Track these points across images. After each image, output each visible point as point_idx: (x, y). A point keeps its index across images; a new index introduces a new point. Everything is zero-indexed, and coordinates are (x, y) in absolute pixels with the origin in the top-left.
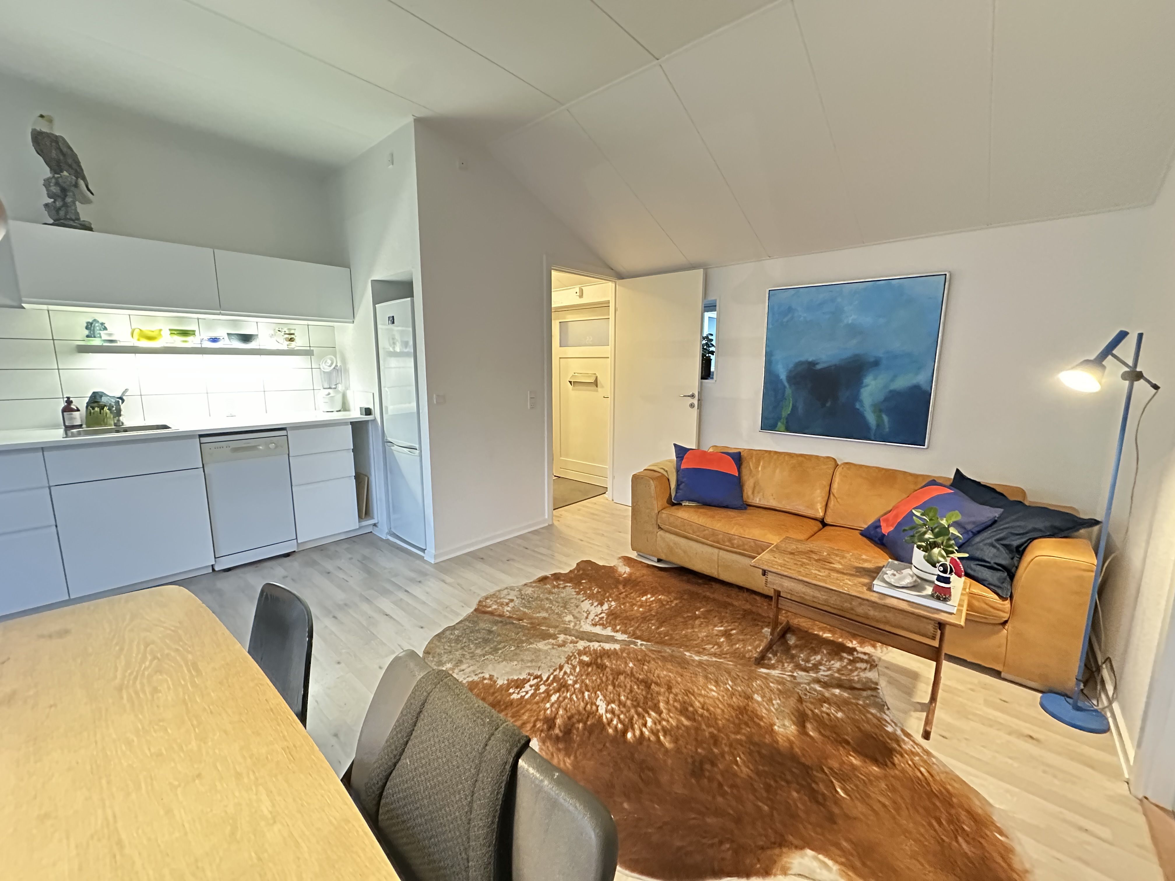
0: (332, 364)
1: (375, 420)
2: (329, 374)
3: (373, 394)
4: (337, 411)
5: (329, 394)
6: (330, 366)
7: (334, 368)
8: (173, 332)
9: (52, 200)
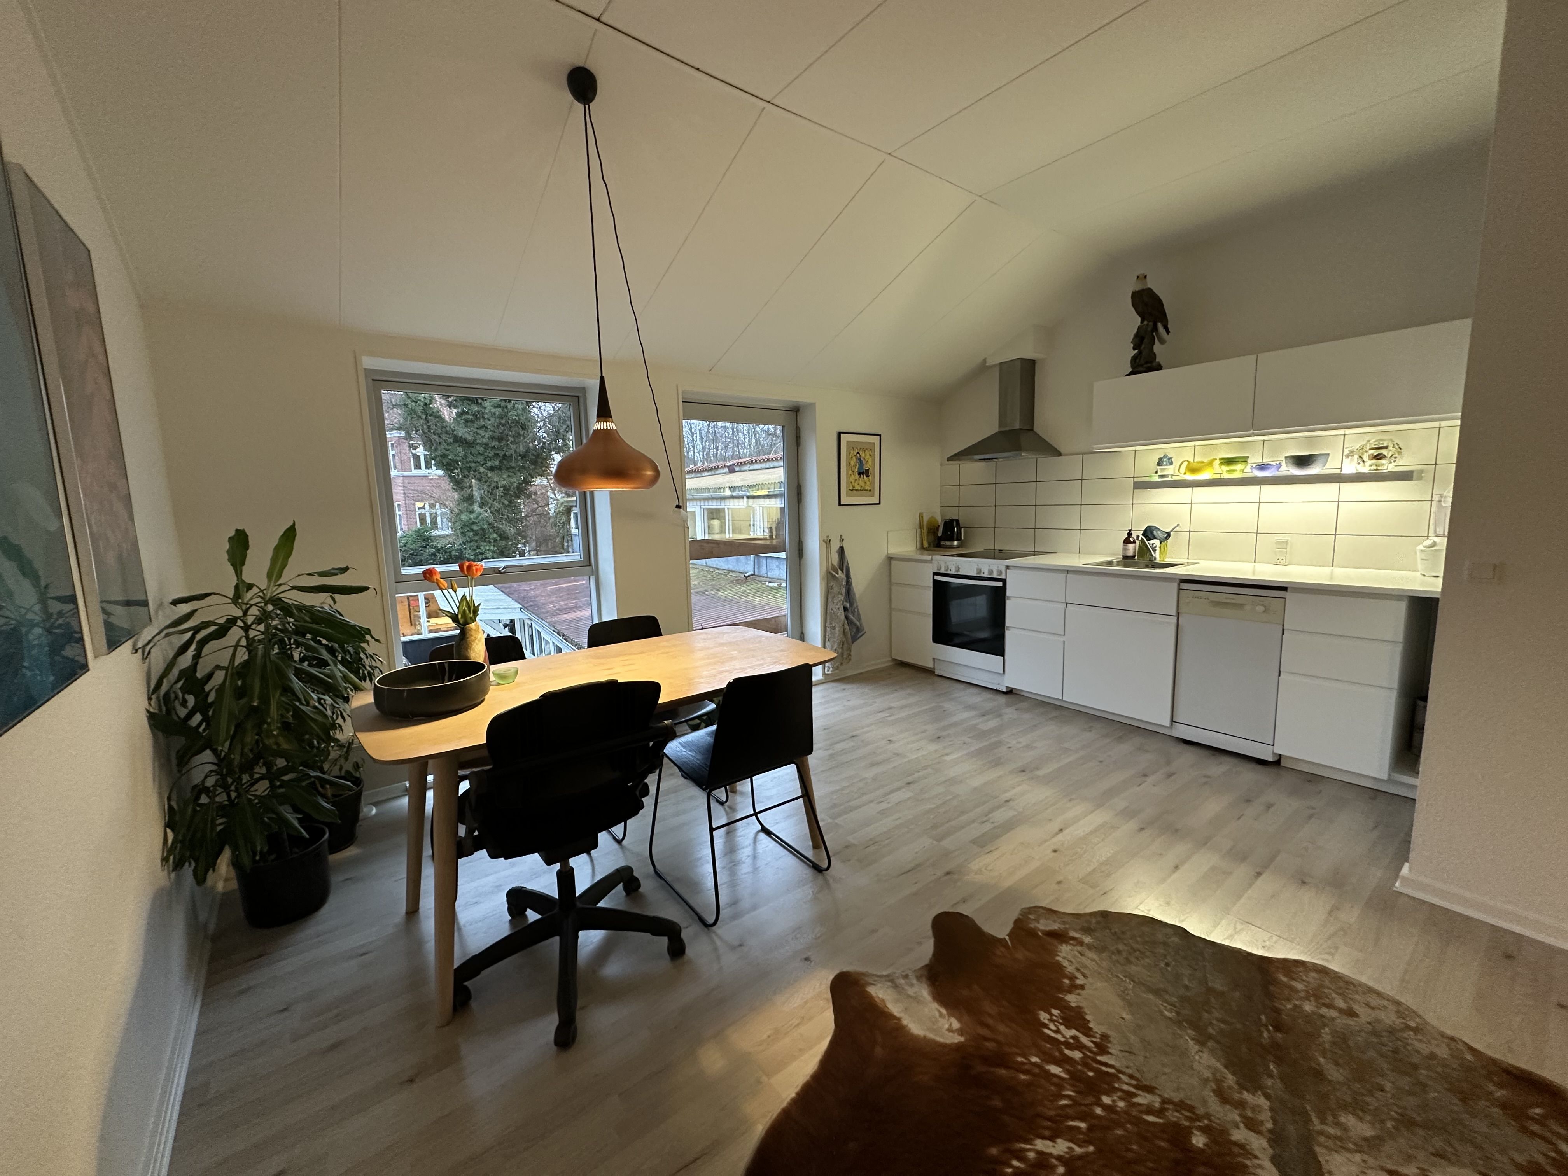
5: (1434, 545)
8: (1222, 461)
9: (1136, 351)
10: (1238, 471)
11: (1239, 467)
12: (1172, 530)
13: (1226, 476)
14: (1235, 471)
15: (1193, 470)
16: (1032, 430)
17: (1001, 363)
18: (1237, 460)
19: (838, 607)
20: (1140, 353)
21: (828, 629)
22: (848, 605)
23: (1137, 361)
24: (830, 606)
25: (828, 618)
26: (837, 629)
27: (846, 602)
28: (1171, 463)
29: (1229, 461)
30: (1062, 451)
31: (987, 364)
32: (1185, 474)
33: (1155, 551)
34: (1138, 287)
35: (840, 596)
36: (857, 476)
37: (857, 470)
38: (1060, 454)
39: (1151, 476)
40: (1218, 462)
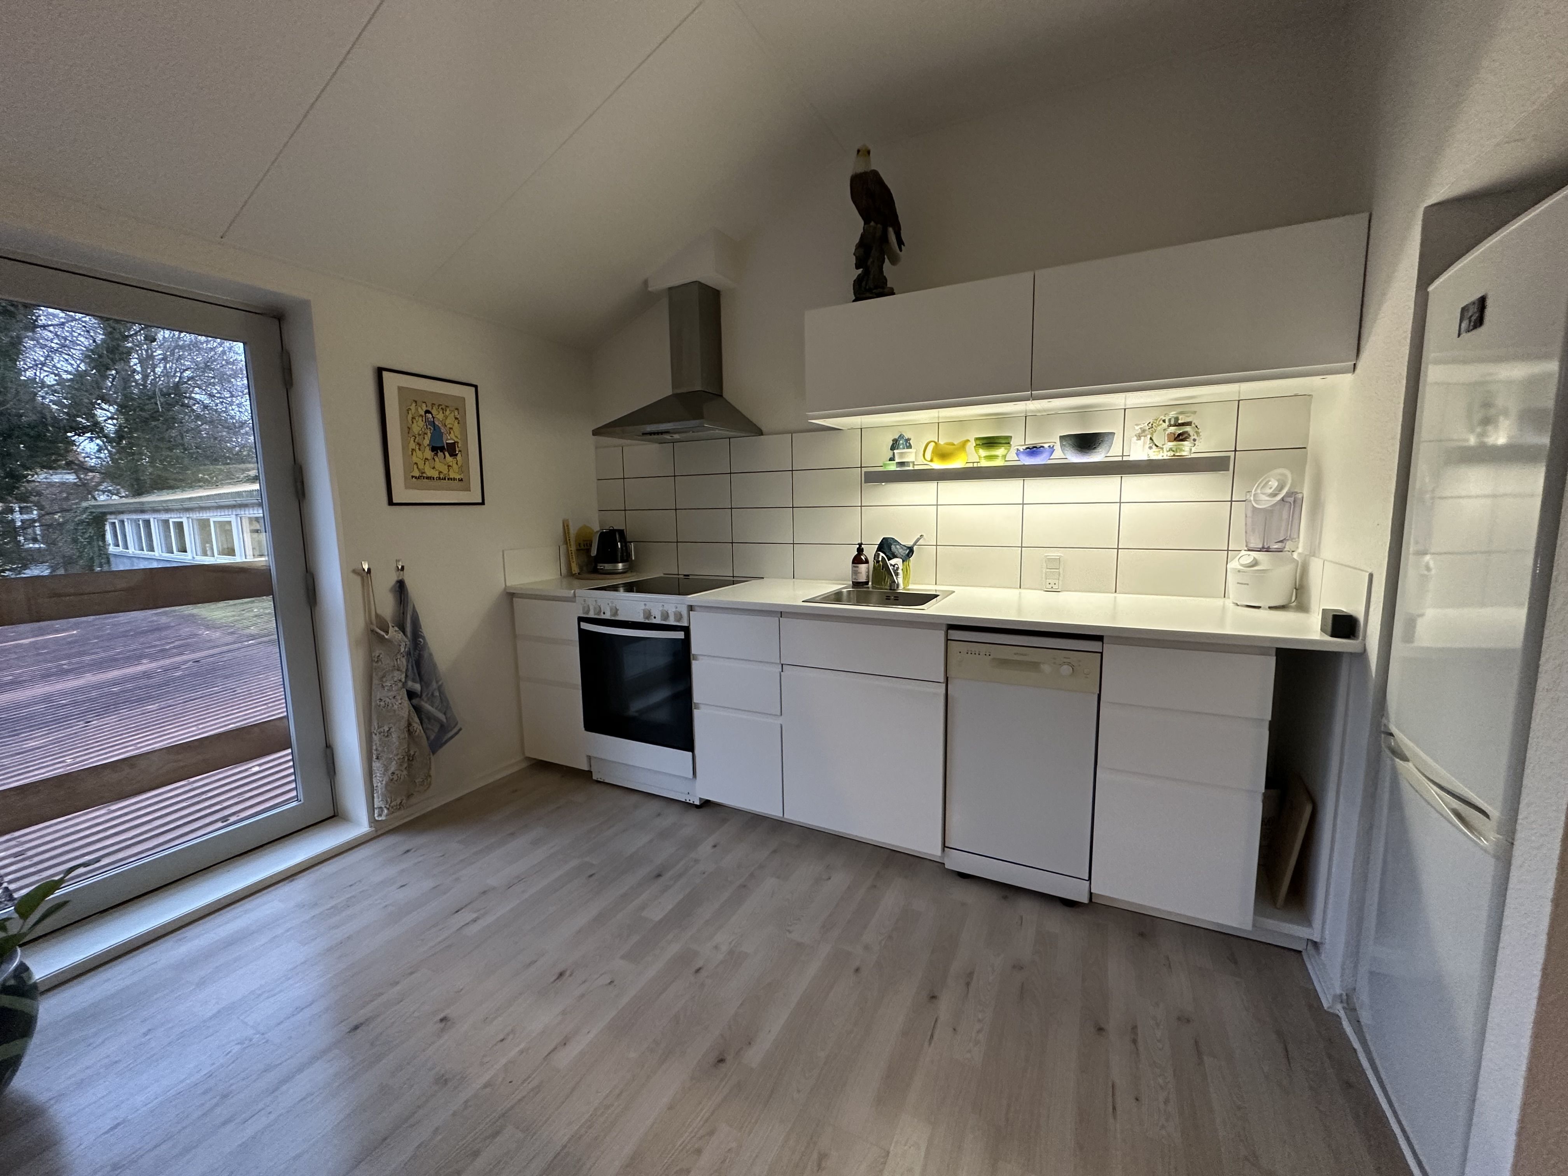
0: (1280, 488)
1: (1362, 655)
2: (1268, 512)
3: (1371, 576)
4: (1270, 608)
5: (1255, 563)
6: (1274, 495)
7: (1283, 499)
8: (978, 442)
9: (860, 271)
10: (1002, 457)
11: (1000, 451)
12: (915, 544)
13: (984, 463)
14: (996, 457)
15: (943, 455)
16: (721, 396)
17: (670, 289)
18: (997, 441)
19: (391, 694)
20: (866, 273)
21: (376, 738)
22: (417, 687)
23: (864, 284)
24: (378, 694)
25: (374, 717)
26: (394, 735)
27: (414, 681)
28: (910, 447)
29: (990, 443)
30: (764, 429)
31: (650, 289)
32: (931, 461)
33: (897, 574)
34: (860, 170)
35: (396, 673)
36: (428, 454)
37: (427, 442)
38: (761, 433)
39: (885, 465)
40: (972, 444)
